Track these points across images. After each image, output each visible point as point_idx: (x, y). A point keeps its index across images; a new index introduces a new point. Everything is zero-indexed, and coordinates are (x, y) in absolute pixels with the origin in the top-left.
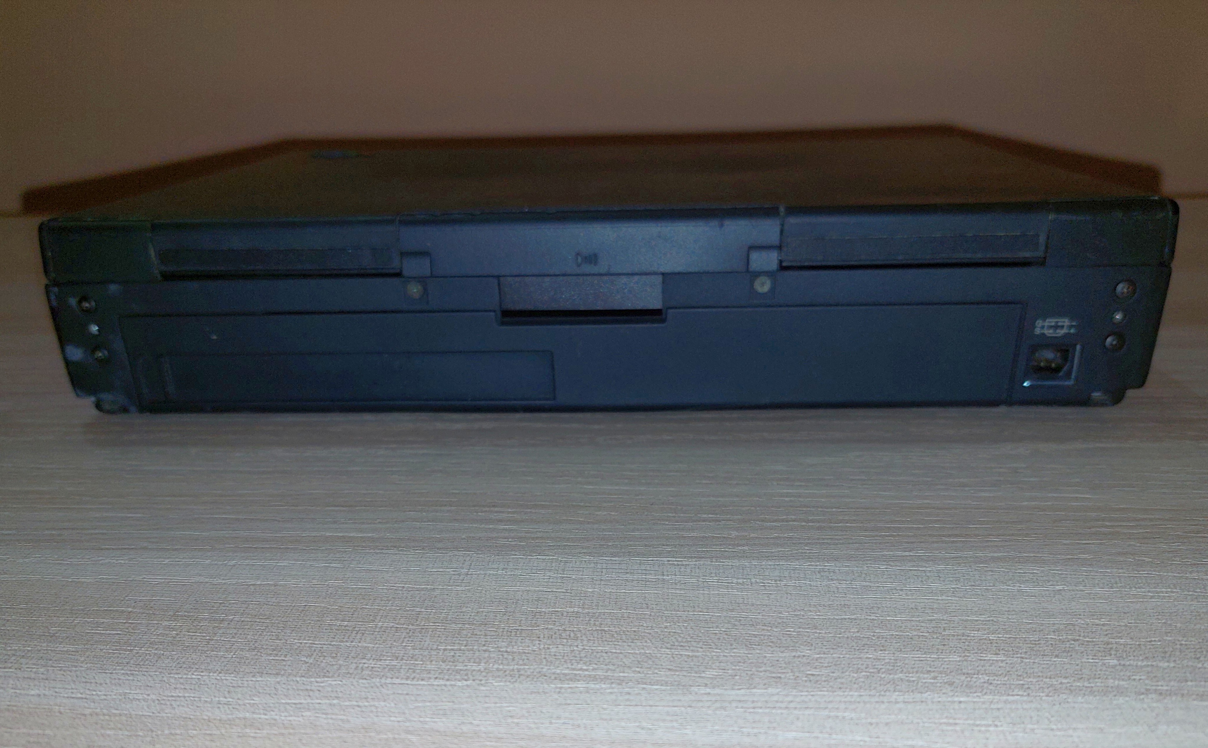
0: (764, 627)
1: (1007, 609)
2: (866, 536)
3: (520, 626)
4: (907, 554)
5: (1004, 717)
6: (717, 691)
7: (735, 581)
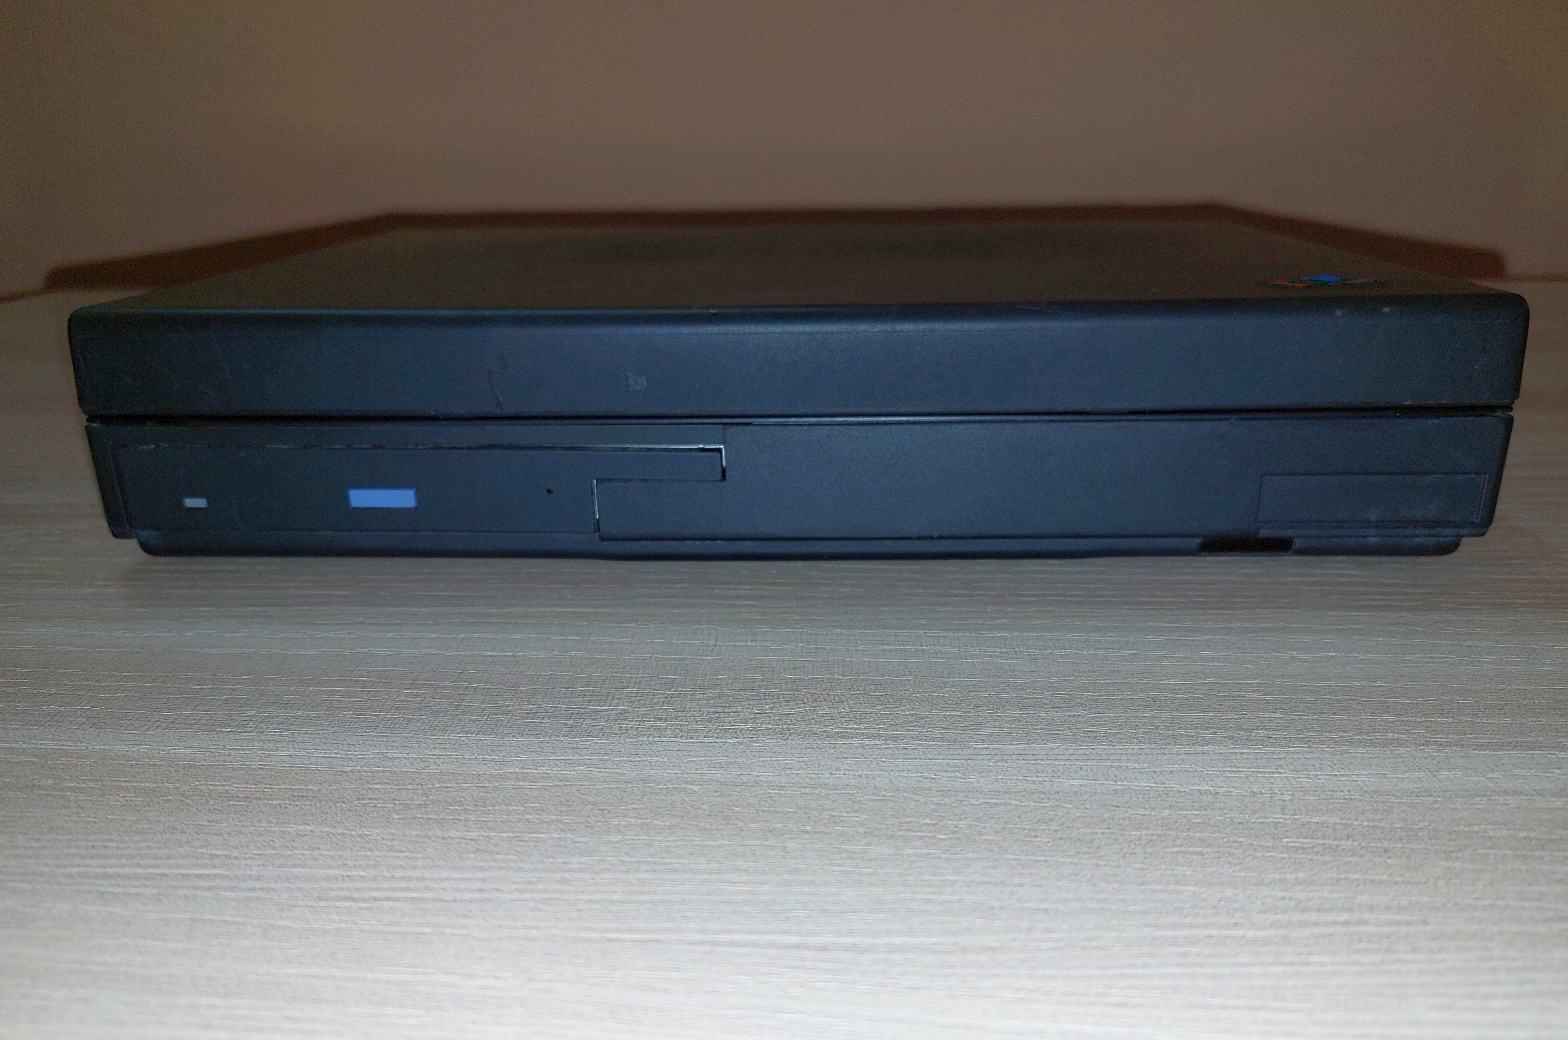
0: (1034, 691)
1: (1281, 674)
2: (1127, 609)
3: (781, 691)
4: (1173, 625)
5: (1287, 765)
6: (995, 746)
7: (998, 650)
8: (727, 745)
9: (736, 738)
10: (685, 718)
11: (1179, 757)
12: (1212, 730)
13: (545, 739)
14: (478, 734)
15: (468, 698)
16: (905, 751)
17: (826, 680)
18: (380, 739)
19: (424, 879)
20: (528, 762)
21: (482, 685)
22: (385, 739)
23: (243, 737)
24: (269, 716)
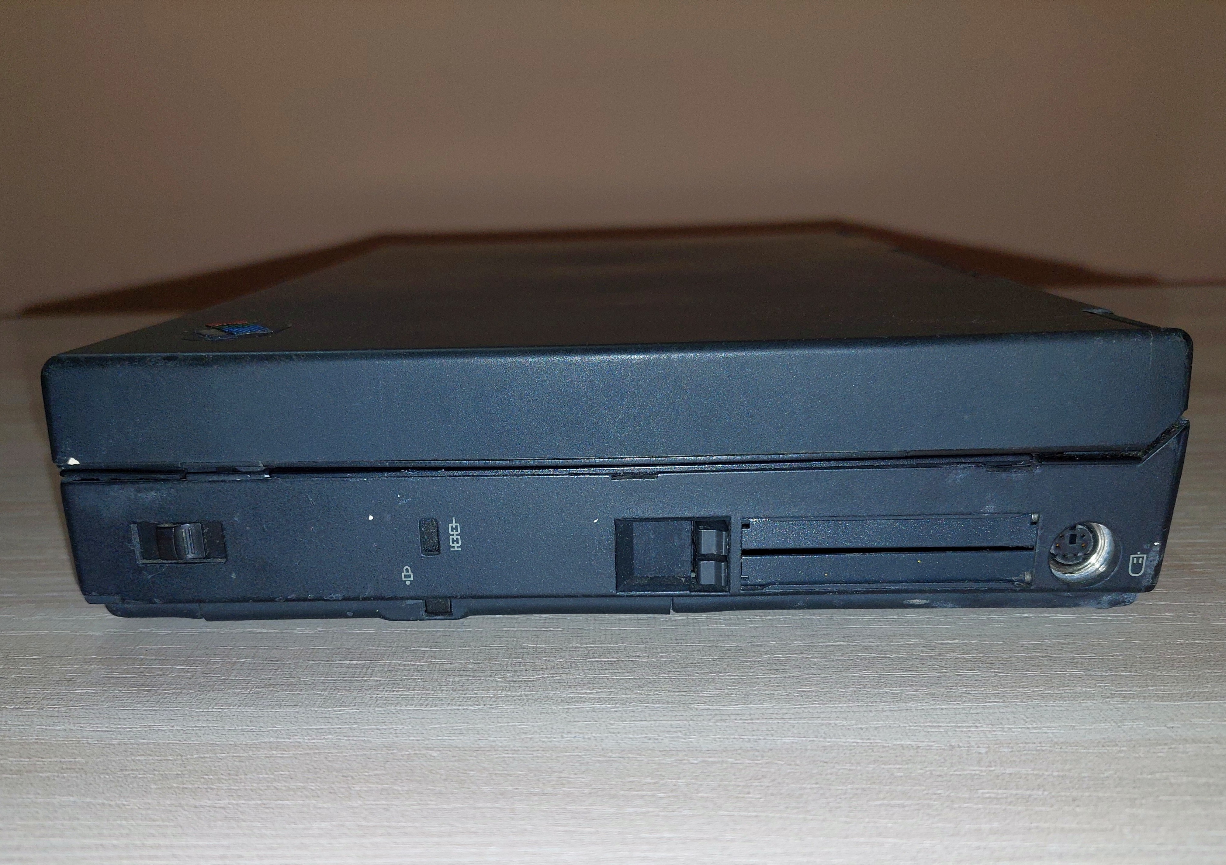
5: (983, 720)
8: (468, 712)
9: (477, 705)
10: (431, 687)
11: (885, 713)
12: (914, 688)
13: (301, 709)
14: (239, 706)
15: (235, 672)
16: (632, 714)
17: (564, 649)
18: (149, 712)
19: (172, 846)
20: (283, 732)
21: (248, 661)
22: (153, 713)
23: (24, 714)
24: (50, 693)
